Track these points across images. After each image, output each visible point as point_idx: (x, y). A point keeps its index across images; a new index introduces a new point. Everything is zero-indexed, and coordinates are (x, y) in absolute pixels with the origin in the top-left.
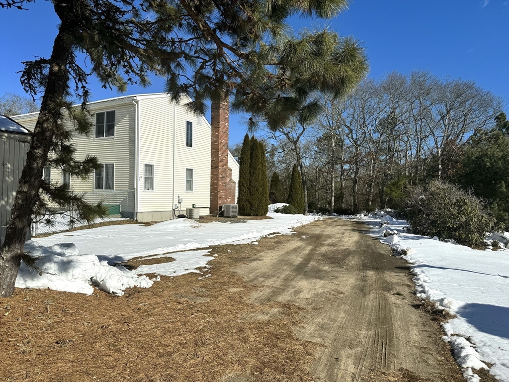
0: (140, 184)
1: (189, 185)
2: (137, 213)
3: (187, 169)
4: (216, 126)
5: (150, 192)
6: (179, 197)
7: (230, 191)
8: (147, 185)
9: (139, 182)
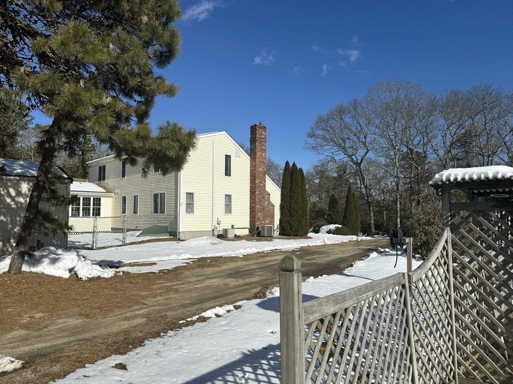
0: (182, 208)
1: (228, 208)
2: (179, 232)
3: (226, 195)
4: (254, 157)
5: (191, 215)
6: (218, 219)
7: (268, 213)
8: (189, 209)
9: (181, 207)
